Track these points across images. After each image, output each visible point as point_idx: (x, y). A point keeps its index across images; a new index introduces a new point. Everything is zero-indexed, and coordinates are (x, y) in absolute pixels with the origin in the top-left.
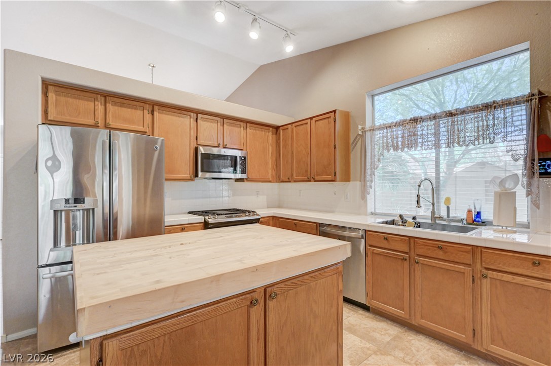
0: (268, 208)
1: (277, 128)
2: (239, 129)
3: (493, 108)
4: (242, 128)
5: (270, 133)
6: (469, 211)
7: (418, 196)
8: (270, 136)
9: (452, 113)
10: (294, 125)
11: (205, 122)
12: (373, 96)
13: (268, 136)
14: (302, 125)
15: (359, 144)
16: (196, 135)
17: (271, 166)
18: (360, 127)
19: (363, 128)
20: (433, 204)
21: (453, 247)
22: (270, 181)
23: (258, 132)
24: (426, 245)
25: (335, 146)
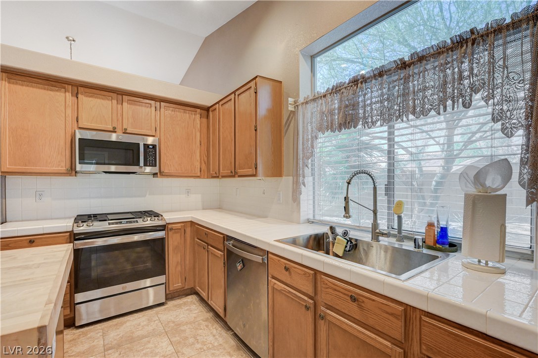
0: (203, 209)
1: (207, 109)
2: (149, 109)
3: (470, 44)
4: (153, 109)
5: (198, 116)
6: (430, 225)
7: (346, 199)
8: (196, 118)
9: (405, 63)
10: (221, 103)
11: (91, 99)
12: (313, 57)
13: (194, 120)
14: (227, 102)
15: (292, 124)
16: (76, 116)
17: (198, 158)
18: (291, 100)
19: (295, 102)
20: (375, 212)
21: (374, 300)
22: (198, 177)
23: (178, 114)
24: (335, 290)
25: (256, 127)
